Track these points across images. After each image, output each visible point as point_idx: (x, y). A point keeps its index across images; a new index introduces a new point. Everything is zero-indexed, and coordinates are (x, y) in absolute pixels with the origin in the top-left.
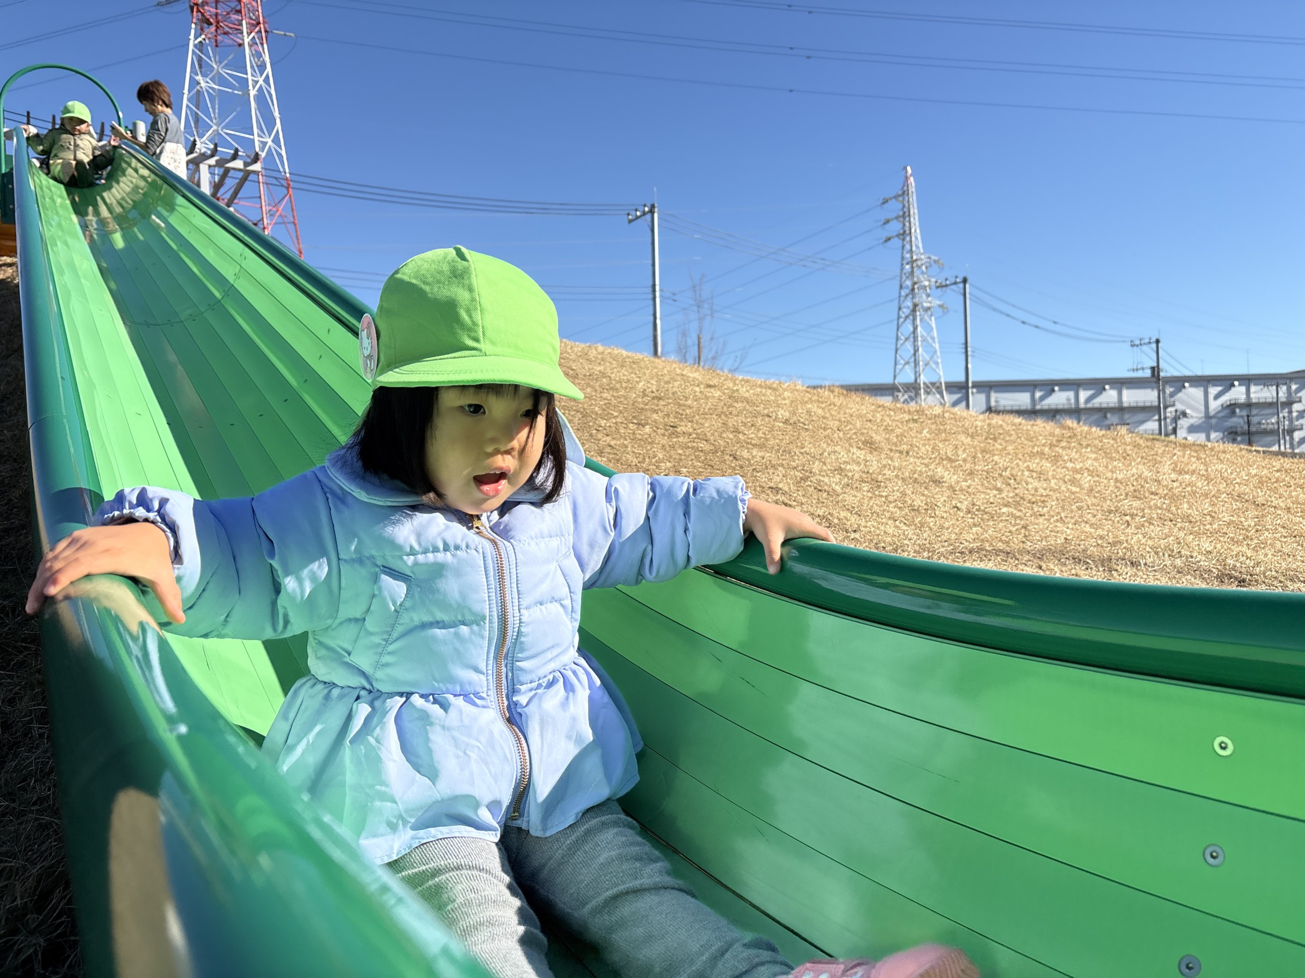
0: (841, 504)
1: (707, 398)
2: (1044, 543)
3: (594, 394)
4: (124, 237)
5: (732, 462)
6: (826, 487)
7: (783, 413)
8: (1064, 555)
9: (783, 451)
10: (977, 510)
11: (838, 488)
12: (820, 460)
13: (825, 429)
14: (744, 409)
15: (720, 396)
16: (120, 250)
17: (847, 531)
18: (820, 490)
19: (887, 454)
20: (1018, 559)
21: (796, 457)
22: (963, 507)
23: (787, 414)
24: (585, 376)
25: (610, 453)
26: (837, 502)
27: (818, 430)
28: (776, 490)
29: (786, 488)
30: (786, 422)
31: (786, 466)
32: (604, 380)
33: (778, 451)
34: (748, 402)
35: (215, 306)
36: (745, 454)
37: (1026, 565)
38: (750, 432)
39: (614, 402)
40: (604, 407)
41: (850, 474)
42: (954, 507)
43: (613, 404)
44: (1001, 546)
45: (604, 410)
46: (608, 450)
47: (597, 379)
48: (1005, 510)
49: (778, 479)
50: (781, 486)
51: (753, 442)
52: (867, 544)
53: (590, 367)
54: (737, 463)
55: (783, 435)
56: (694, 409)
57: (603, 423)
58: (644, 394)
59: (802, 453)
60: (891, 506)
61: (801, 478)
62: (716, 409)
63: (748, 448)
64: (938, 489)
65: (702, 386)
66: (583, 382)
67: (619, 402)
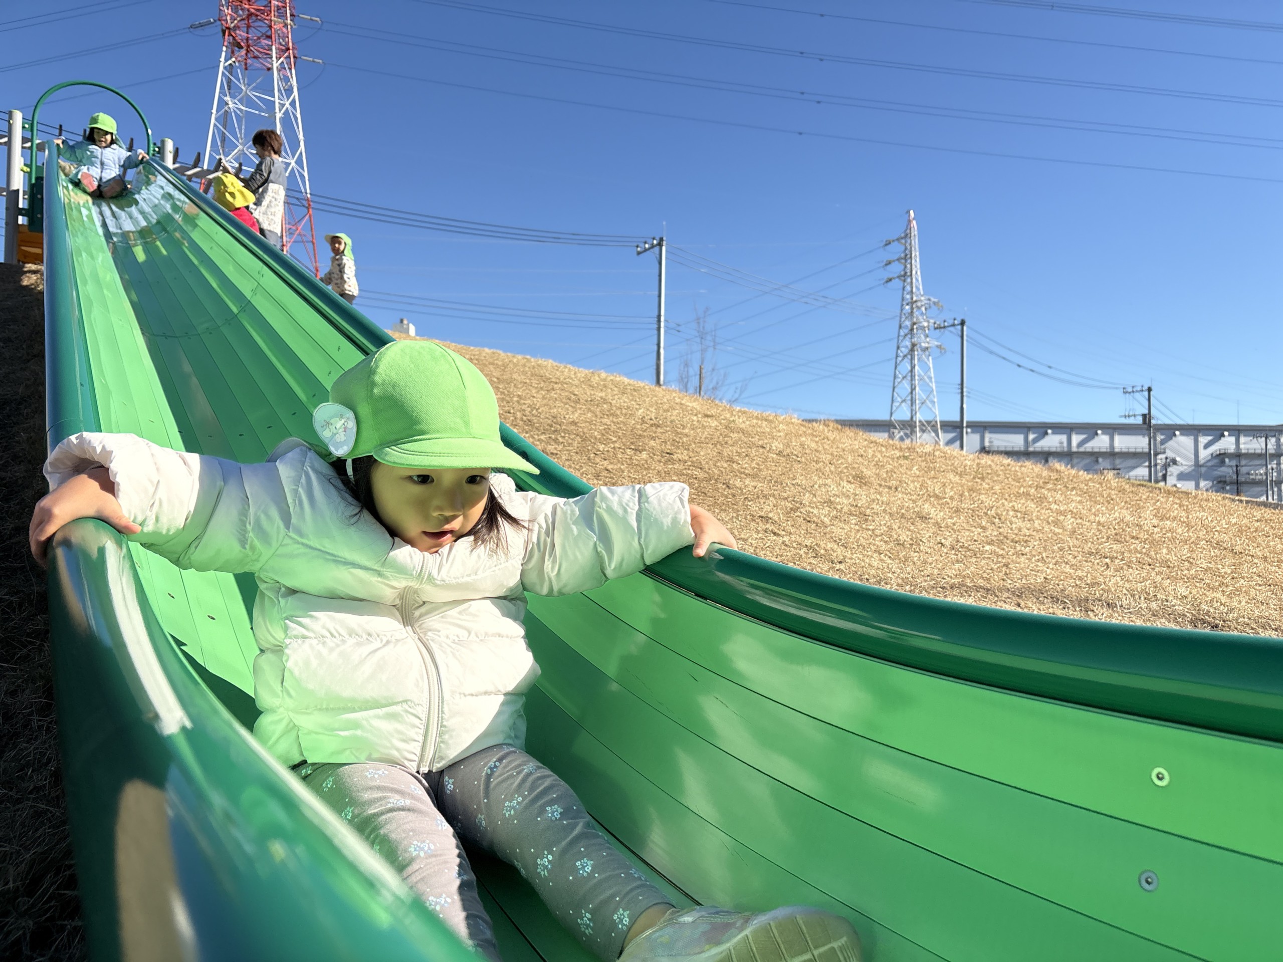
0: (828, 536)
1: (704, 427)
2: (1024, 581)
3: (594, 419)
4: (146, 251)
5: (724, 490)
6: (815, 519)
7: (777, 445)
8: (1042, 594)
9: (775, 482)
10: (961, 547)
11: (827, 520)
12: (810, 492)
13: (817, 462)
14: (740, 439)
15: (717, 426)
16: (142, 263)
17: (833, 562)
18: (809, 522)
19: (876, 489)
20: (997, 596)
21: (787, 488)
22: (947, 543)
23: (781, 446)
24: (586, 401)
25: (606, 477)
26: (825, 534)
27: (810, 463)
28: (766, 519)
29: (776, 518)
30: (780, 453)
31: (777, 496)
32: (605, 406)
33: (770, 481)
34: (743, 433)
35: (232, 320)
36: (738, 483)
37: (1005, 602)
38: (744, 462)
39: (613, 427)
40: (603, 432)
41: (839, 507)
42: (939, 543)
43: (612, 429)
44: (981, 583)
45: (603, 435)
46: (605, 473)
47: (598, 405)
48: (988, 547)
49: (769, 508)
50: (771, 515)
51: (747, 471)
52: (851, 575)
53: (592, 392)
54: (730, 491)
55: (776, 466)
56: (691, 438)
57: (601, 447)
58: (643, 422)
59: (793, 484)
60: (877, 539)
61: (791, 509)
62: (712, 439)
63: (741, 478)
64: (924, 525)
65: (700, 416)
66: (584, 407)
67: (620, 428)
